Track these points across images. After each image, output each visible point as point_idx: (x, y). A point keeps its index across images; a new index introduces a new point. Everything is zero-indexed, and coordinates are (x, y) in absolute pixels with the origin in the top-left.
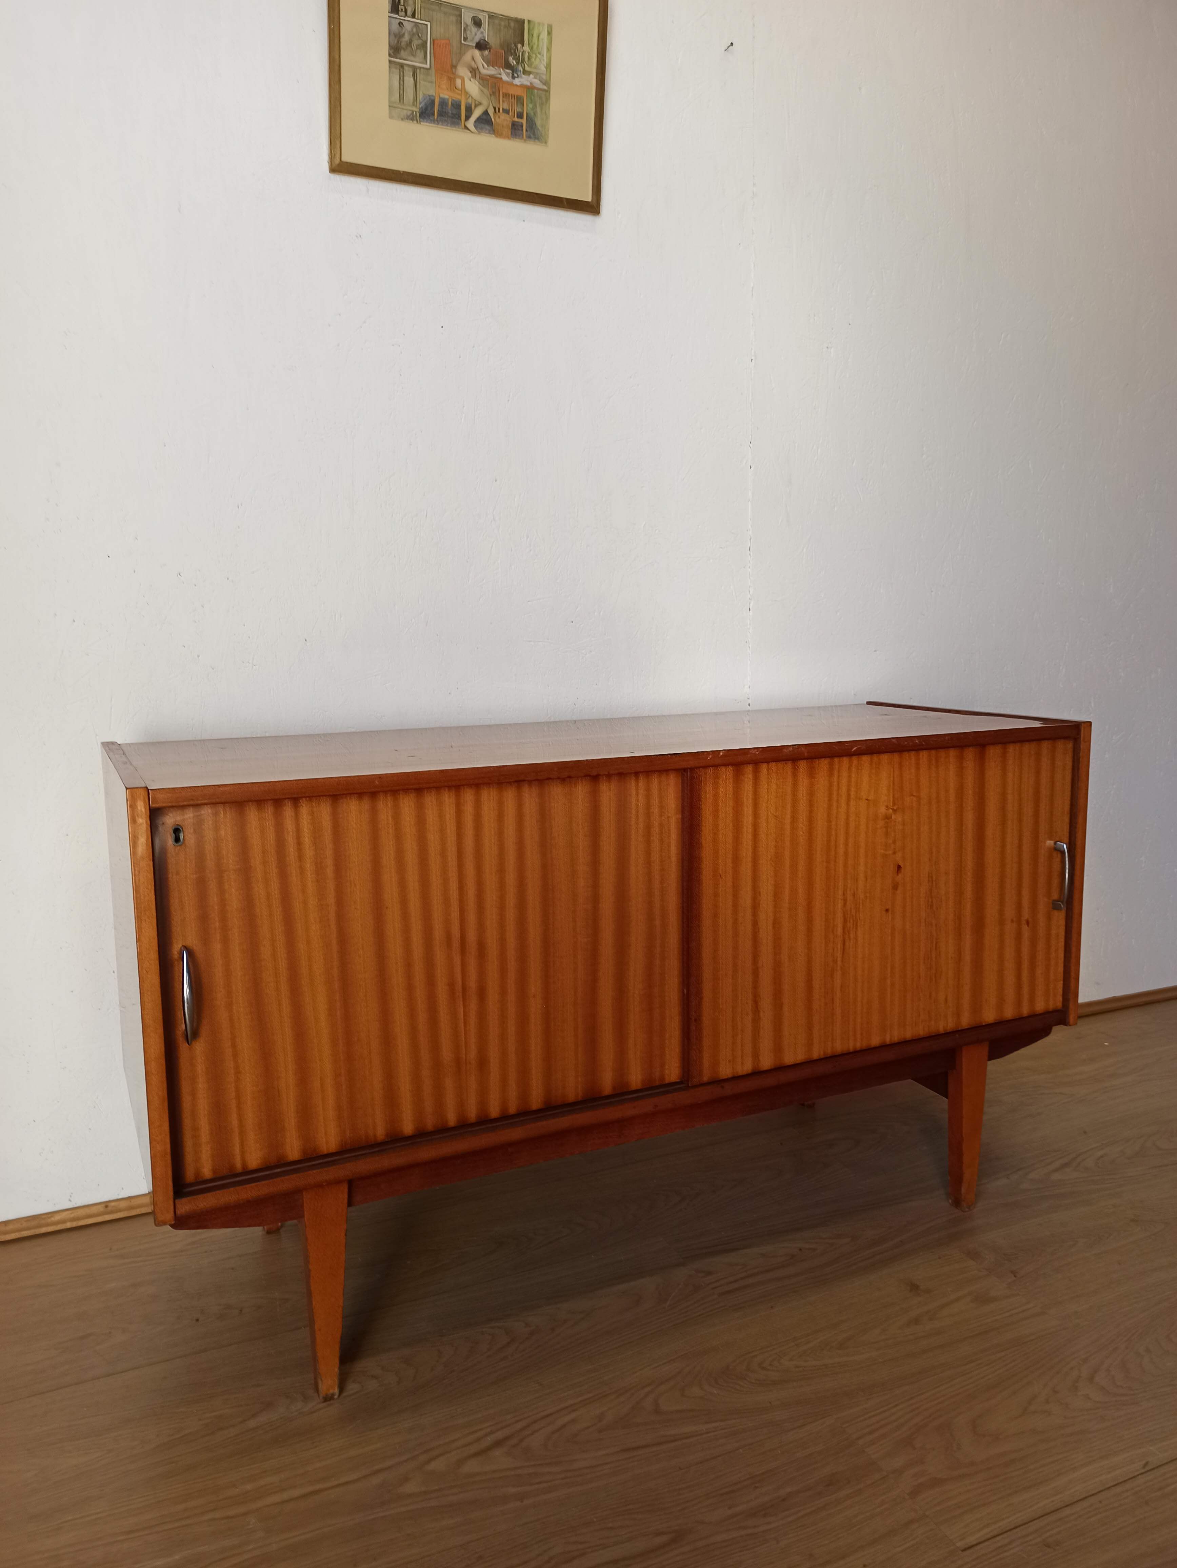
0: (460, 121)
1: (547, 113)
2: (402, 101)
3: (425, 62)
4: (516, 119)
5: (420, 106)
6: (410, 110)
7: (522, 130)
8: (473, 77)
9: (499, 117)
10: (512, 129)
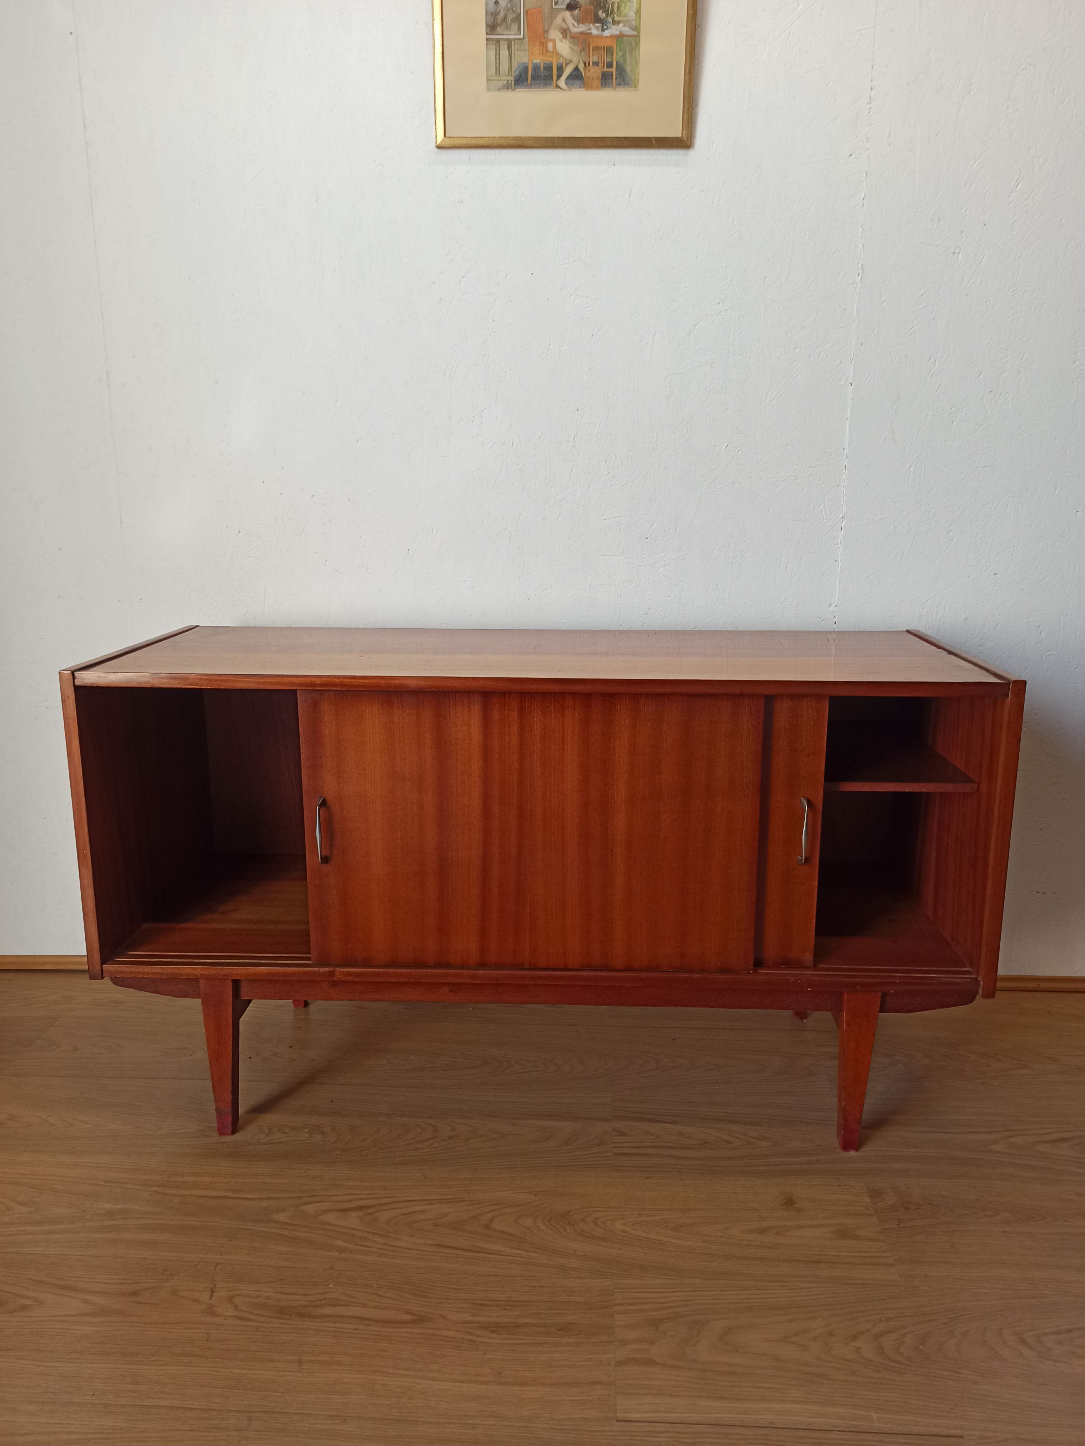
0: (552, 82)
1: (637, 57)
2: (498, 73)
3: (519, 33)
4: (606, 69)
5: (515, 75)
6: (505, 80)
7: (612, 79)
8: (564, 38)
9: (589, 71)
10: (602, 79)
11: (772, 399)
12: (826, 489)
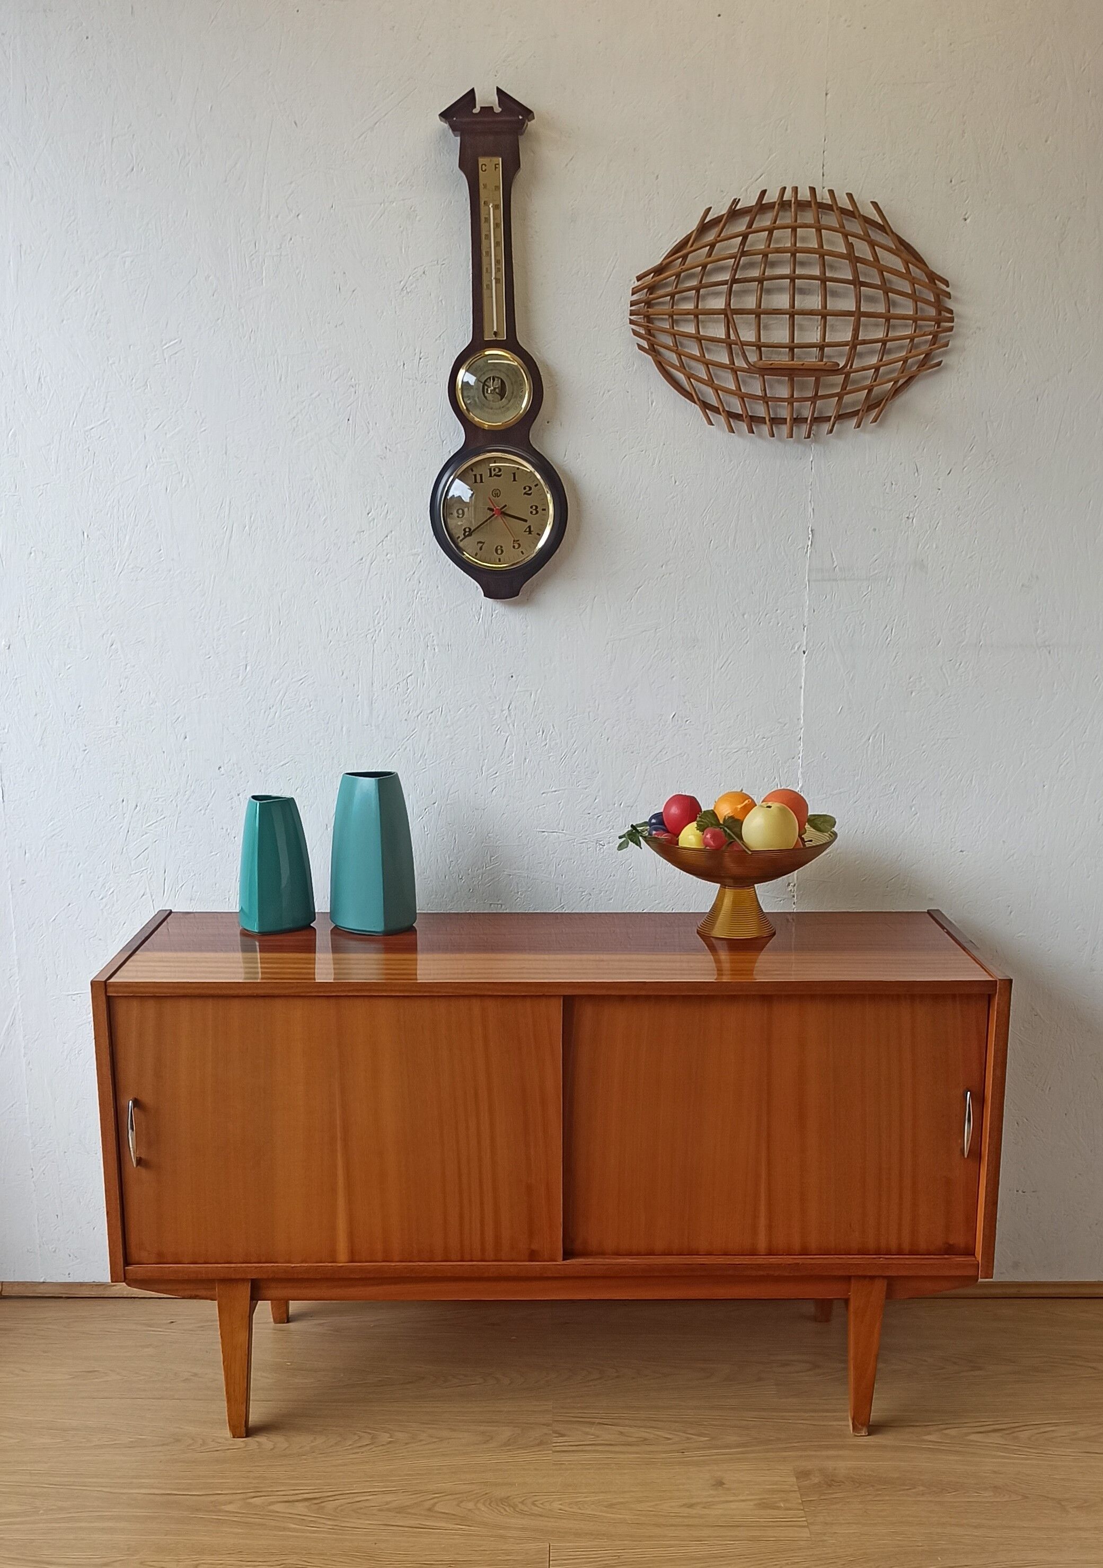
11: (721, 666)
12: (780, 762)
